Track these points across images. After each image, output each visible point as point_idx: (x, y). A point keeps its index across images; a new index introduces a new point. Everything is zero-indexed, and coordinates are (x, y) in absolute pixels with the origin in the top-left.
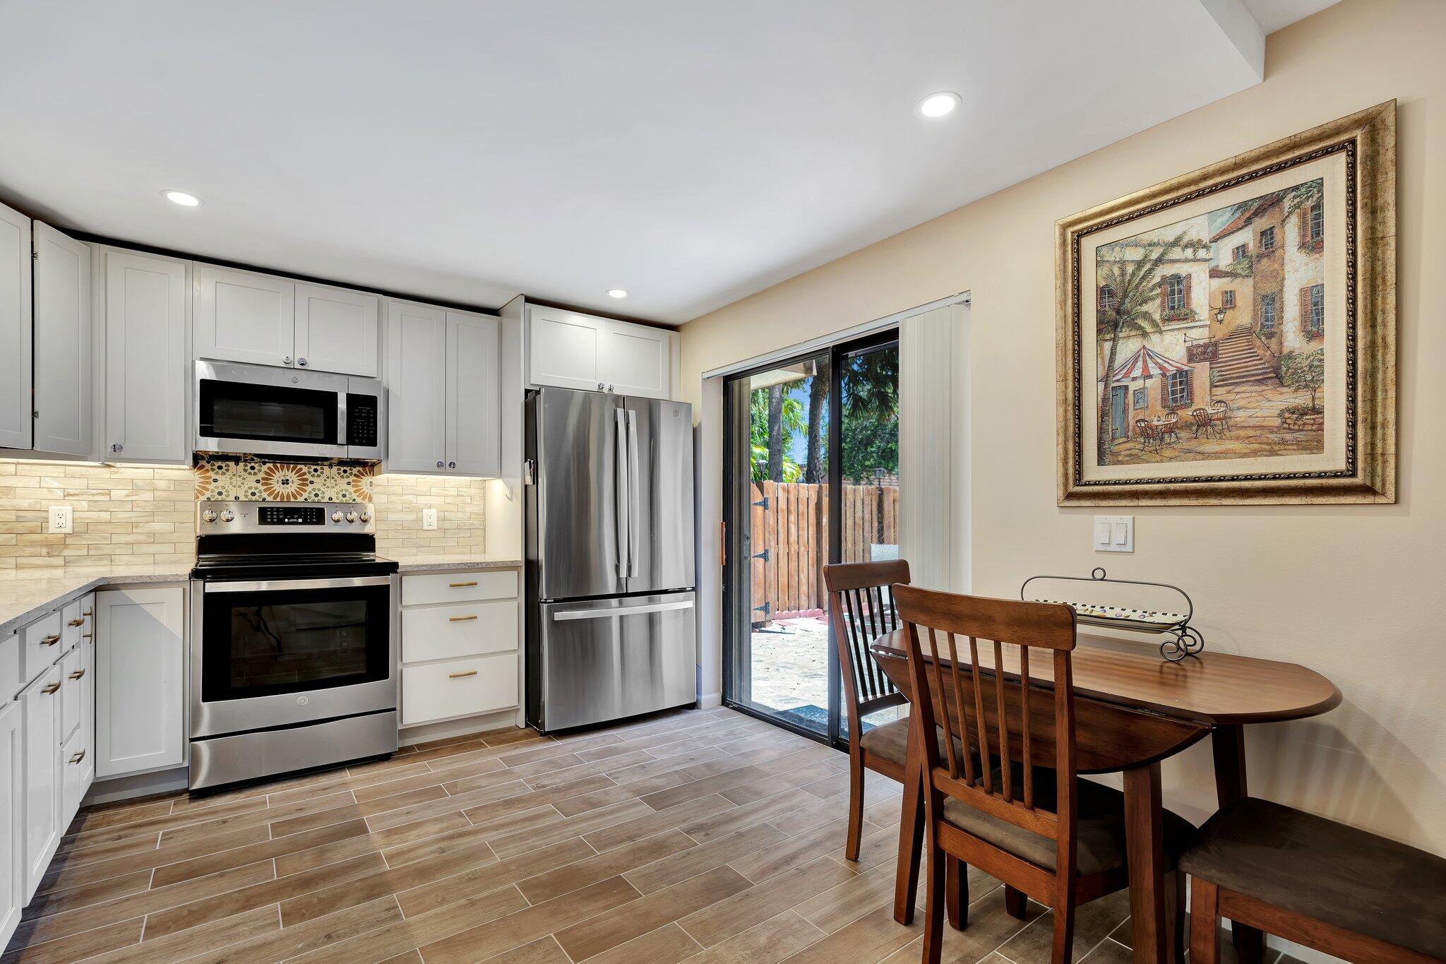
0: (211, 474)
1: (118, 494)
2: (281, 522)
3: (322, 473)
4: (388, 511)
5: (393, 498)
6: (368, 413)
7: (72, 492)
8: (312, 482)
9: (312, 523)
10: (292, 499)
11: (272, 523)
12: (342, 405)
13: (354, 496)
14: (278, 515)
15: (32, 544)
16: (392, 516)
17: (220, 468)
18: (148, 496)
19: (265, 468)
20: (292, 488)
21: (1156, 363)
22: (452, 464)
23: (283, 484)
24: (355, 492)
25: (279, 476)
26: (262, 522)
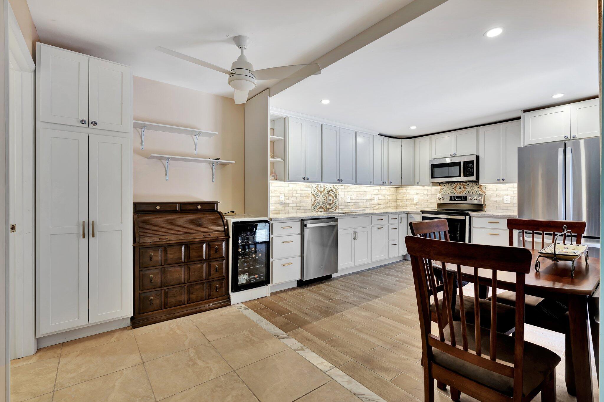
0: (442, 187)
1: (425, 193)
2: (455, 200)
3: (470, 185)
4: (491, 197)
5: (492, 192)
6: (471, 166)
7: (418, 193)
8: (467, 188)
9: (463, 200)
10: (462, 193)
11: (453, 200)
13: (480, 192)
14: (454, 198)
15: (412, 204)
16: (493, 198)
17: (444, 185)
18: (430, 193)
19: (455, 185)
20: (462, 190)
22: (503, 180)
23: (459, 189)
24: (480, 190)
25: (458, 187)
26: (451, 200)
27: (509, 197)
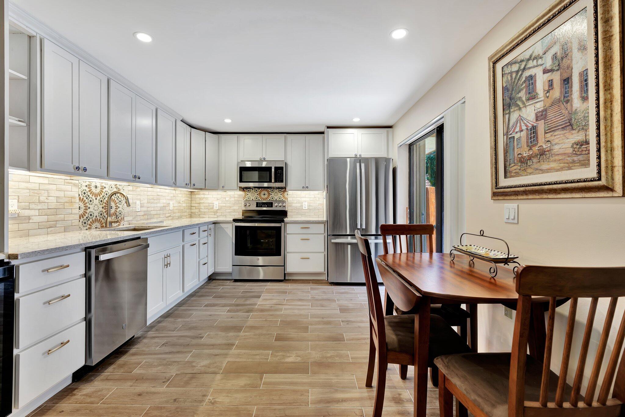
0: (247, 193)
1: (227, 199)
2: (261, 207)
3: (274, 191)
4: (292, 203)
5: (294, 199)
6: (281, 172)
7: (218, 198)
8: (271, 194)
9: (269, 207)
10: (266, 200)
11: (259, 207)
12: (273, 170)
13: (283, 198)
14: (261, 204)
15: (211, 212)
16: (293, 205)
17: (249, 191)
18: (233, 199)
19: (259, 190)
20: (266, 196)
21: (524, 123)
22: (307, 187)
23: (264, 195)
24: (283, 197)
25: (263, 193)
26: (257, 206)
27: (306, 204)
